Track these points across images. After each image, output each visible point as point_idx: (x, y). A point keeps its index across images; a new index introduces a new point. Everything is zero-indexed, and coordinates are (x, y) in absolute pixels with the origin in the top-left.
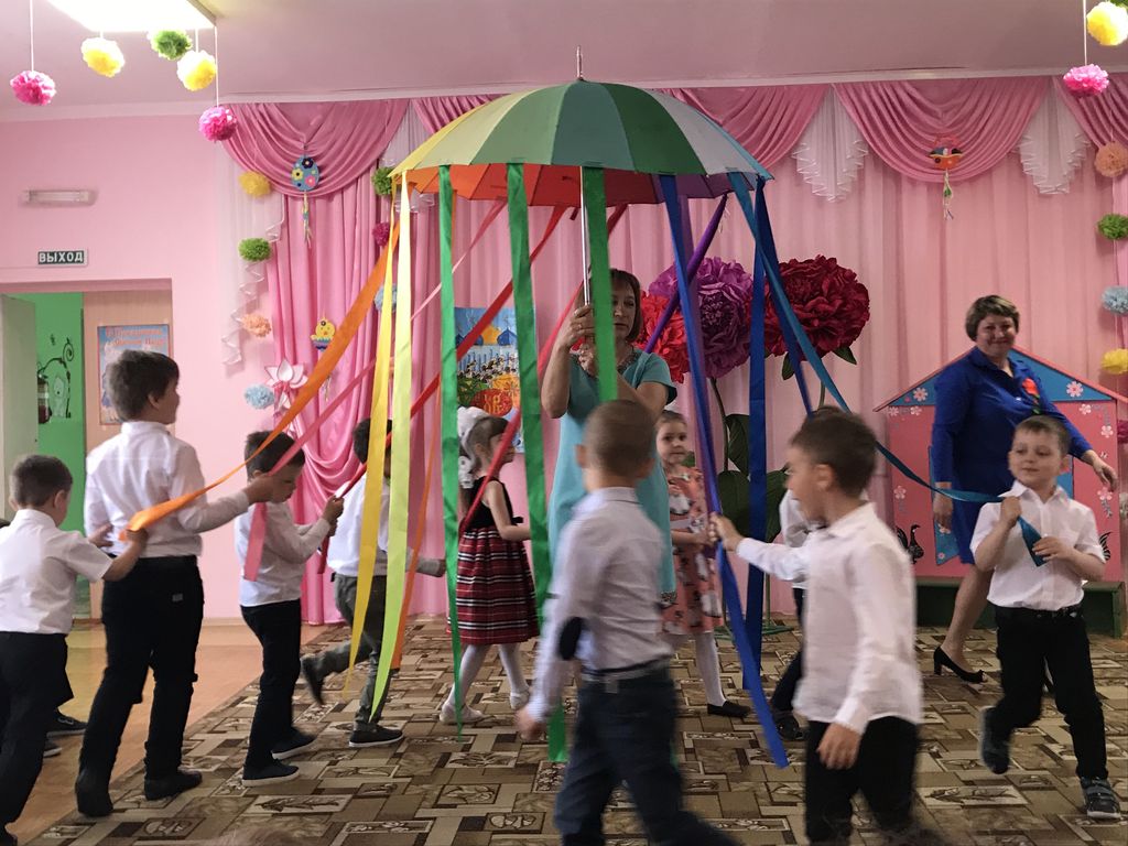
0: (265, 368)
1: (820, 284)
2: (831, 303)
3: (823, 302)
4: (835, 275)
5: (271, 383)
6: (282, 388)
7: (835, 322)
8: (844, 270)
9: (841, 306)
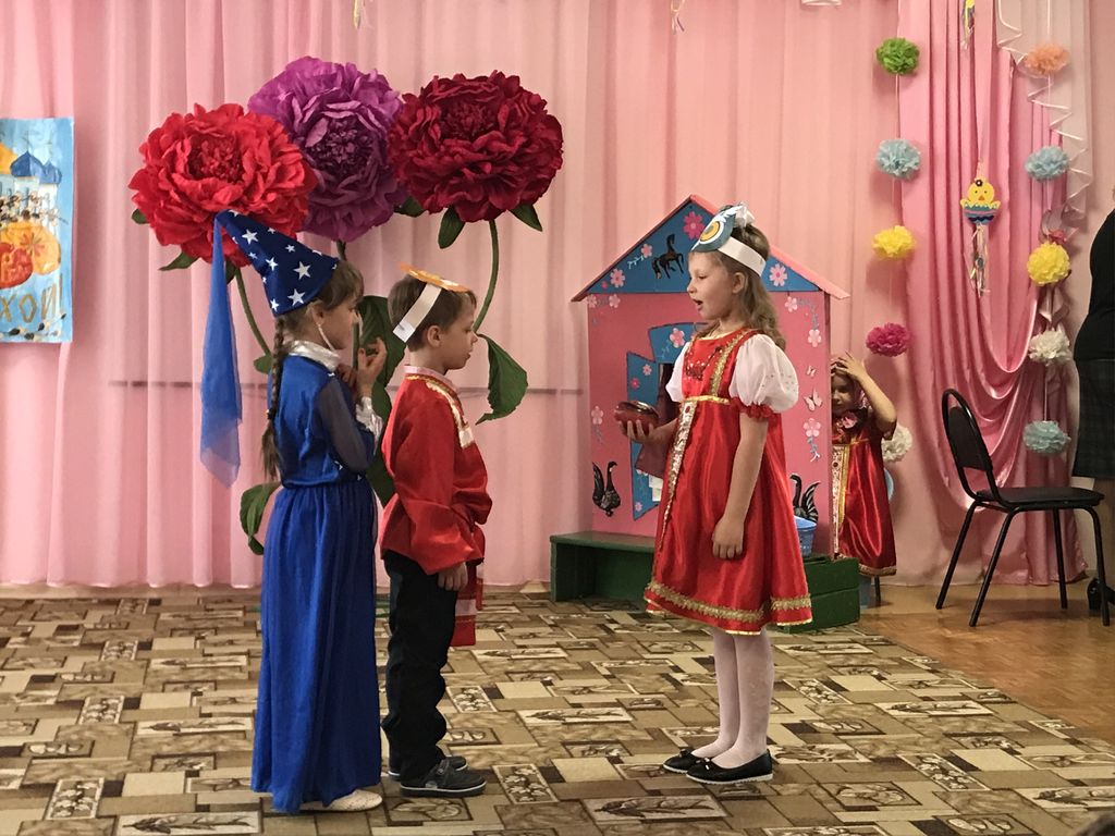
1: (495, 114)
2: (509, 140)
3: (498, 139)
4: (517, 101)
7: (514, 168)
8: (530, 94)
9: (524, 145)
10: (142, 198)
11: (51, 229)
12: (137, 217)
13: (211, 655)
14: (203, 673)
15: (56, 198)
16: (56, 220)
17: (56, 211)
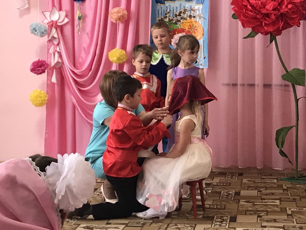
0: (42, 12)
5: (46, 21)
6: (52, 25)
10: (236, 9)
11: (200, 22)
12: (234, 16)
13: (265, 199)
14: (262, 207)
15: (202, 9)
16: (202, 18)
17: (202, 14)
